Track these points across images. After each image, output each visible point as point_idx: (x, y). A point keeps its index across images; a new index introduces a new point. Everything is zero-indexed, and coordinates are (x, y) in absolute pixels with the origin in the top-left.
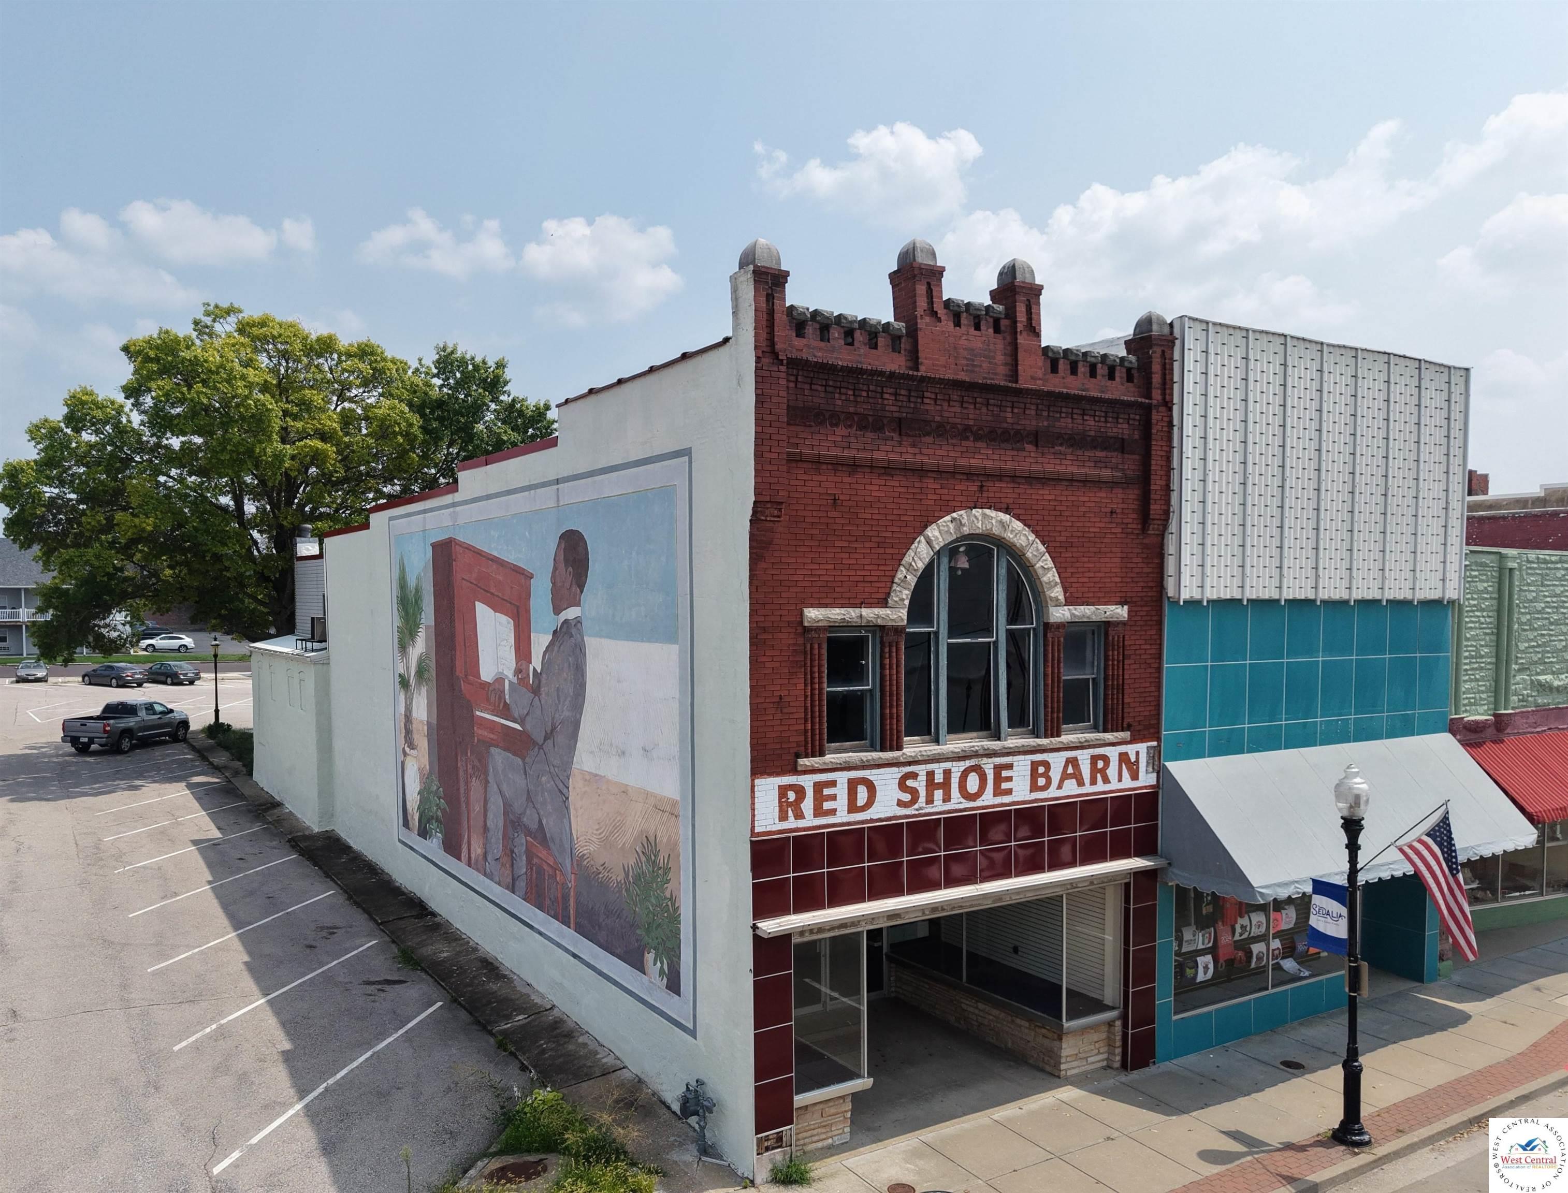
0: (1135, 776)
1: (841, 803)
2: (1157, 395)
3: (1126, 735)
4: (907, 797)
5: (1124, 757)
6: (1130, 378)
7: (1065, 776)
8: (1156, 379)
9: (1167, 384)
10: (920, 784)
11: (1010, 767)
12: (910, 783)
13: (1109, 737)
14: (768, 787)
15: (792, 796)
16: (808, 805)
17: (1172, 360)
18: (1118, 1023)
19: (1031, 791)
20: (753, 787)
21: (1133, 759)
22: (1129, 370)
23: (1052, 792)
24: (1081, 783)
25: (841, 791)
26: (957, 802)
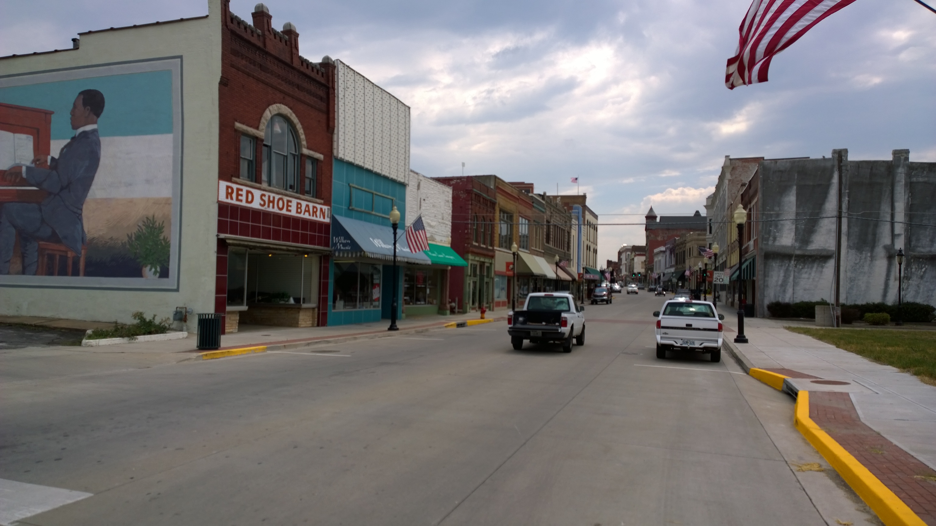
0: (324, 218)
1: (244, 198)
2: (331, 84)
3: (322, 201)
4: (262, 203)
5: (321, 209)
6: (323, 76)
7: (305, 211)
8: (331, 78)
9: (333, 82)
10: (266, 199)
11: (291, 202)
12: (263, 198)
13: (318, 201)
14: (223, 184)
15: (230, 191)
16: (234, 195)
17: (335, 74)
18: (316, 310)
19: (296, 213)
20: (219, 183)
21: (324, 211)
22: (322, 73)
23: (302, 215)
24: (310, 215)
25: (244, 193)
26: (276, 210)
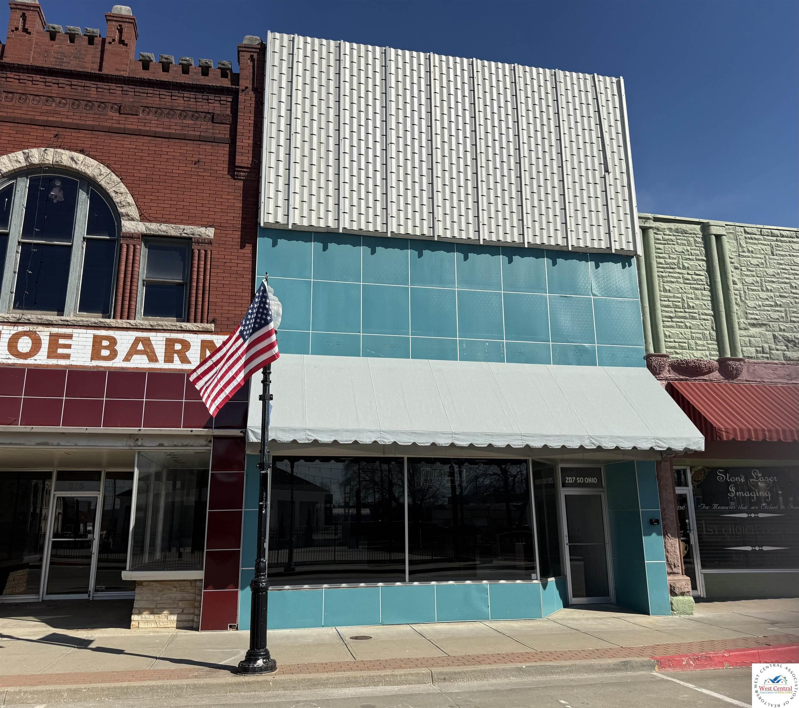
3: (212, 327)
5: (207, 344)
6: (224, 75)
7: (133, 352)
11: (68, 336)
18: (201, 584)
19: (92, 359)
22: (223, 70)
23: (118, 363)
24: (153, 360)
26: (5, 358)
